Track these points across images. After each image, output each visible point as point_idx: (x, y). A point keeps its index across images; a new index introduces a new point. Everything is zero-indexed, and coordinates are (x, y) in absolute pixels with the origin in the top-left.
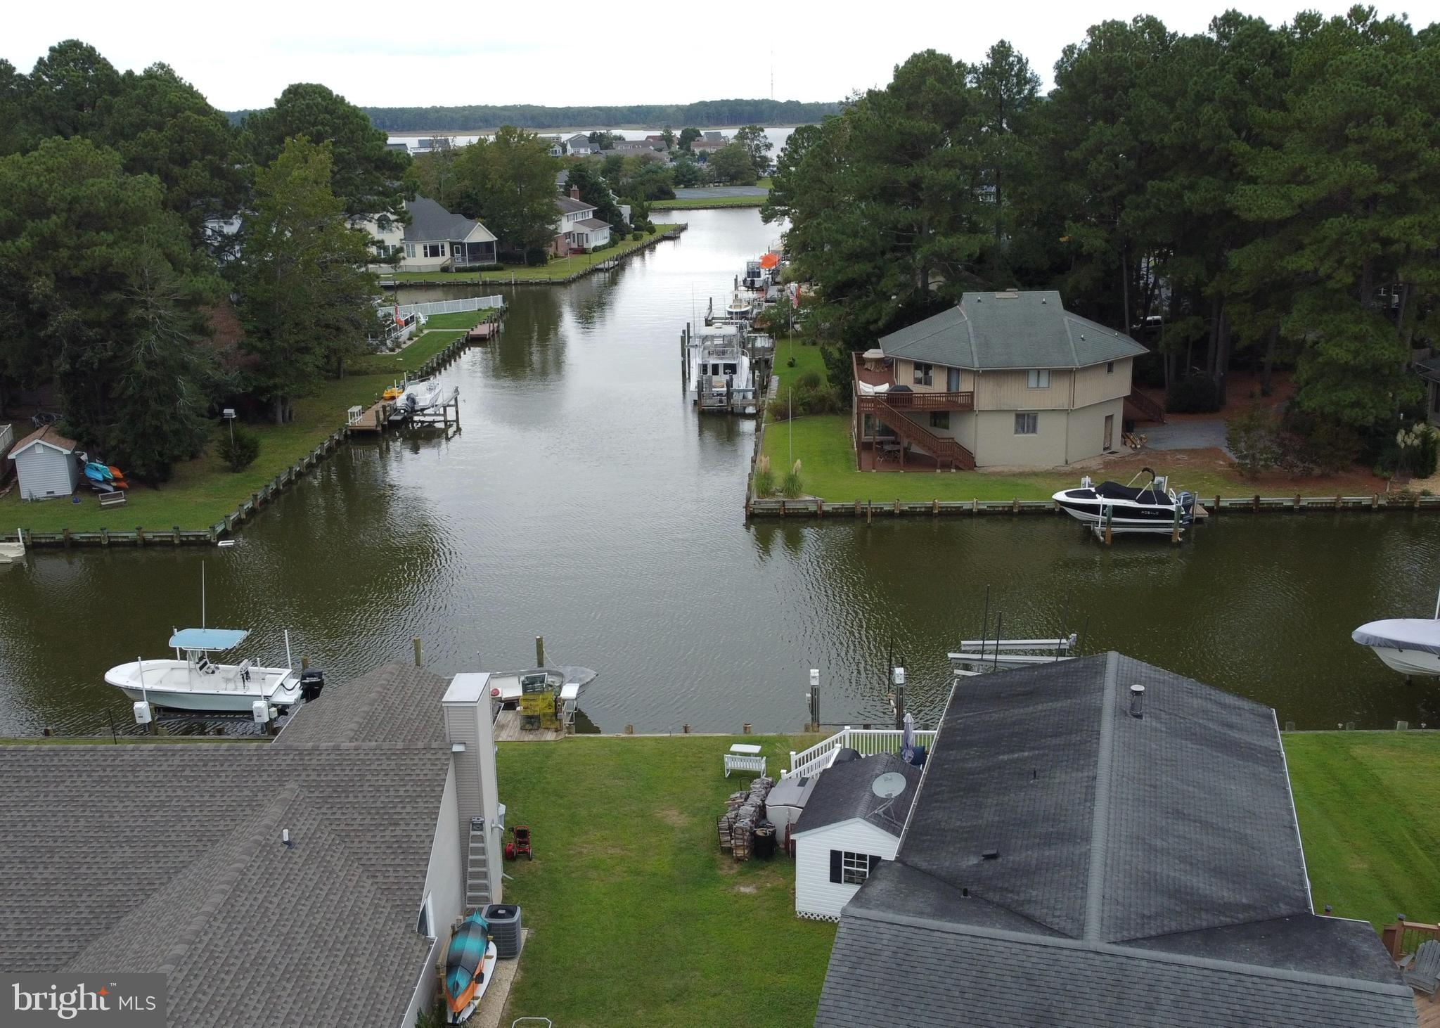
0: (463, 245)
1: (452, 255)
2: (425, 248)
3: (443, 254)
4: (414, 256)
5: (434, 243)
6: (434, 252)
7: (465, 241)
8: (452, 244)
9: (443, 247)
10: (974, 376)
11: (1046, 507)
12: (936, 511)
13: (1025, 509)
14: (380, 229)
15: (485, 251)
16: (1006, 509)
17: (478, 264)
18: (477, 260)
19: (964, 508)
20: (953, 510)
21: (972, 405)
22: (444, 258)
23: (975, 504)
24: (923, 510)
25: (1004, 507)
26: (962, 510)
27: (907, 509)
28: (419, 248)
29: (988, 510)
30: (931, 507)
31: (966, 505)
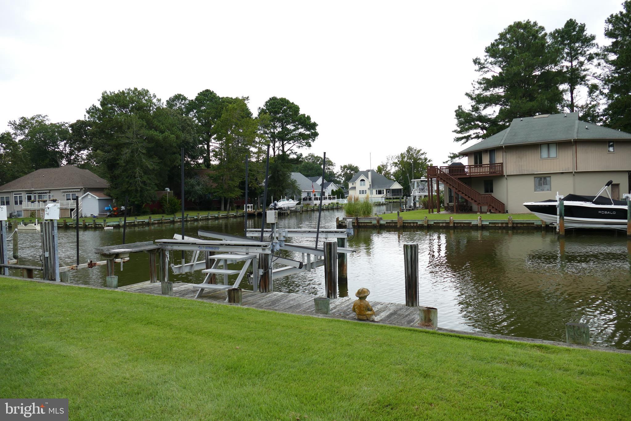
0: (390, 190)
1: (386, 193)
2: (377, 191)
3: (383, 193)
4: (372, 194)
6: (380, 192)
7: (391, 188)
8: (387, 190)
9: (383, 191)
10: (503, 153)
11: (535, 224)
12: (451, 225)
13: (519, 225)
14: (361, 185)
15: (398, 192)
16: (504, 225)
17: (395, 197)
18: (395, 195)
19: (472, 223)
20: (465, 225)
21: (503, 172)
22: (383, 195)
23: (479, 220)
24: (444, 225)
25: (502, 223)
26: (471, 225)
27: (433, 223)
28: (374, 191)
29: (491, 225)
30: (449, 223)
31: (473, 221)
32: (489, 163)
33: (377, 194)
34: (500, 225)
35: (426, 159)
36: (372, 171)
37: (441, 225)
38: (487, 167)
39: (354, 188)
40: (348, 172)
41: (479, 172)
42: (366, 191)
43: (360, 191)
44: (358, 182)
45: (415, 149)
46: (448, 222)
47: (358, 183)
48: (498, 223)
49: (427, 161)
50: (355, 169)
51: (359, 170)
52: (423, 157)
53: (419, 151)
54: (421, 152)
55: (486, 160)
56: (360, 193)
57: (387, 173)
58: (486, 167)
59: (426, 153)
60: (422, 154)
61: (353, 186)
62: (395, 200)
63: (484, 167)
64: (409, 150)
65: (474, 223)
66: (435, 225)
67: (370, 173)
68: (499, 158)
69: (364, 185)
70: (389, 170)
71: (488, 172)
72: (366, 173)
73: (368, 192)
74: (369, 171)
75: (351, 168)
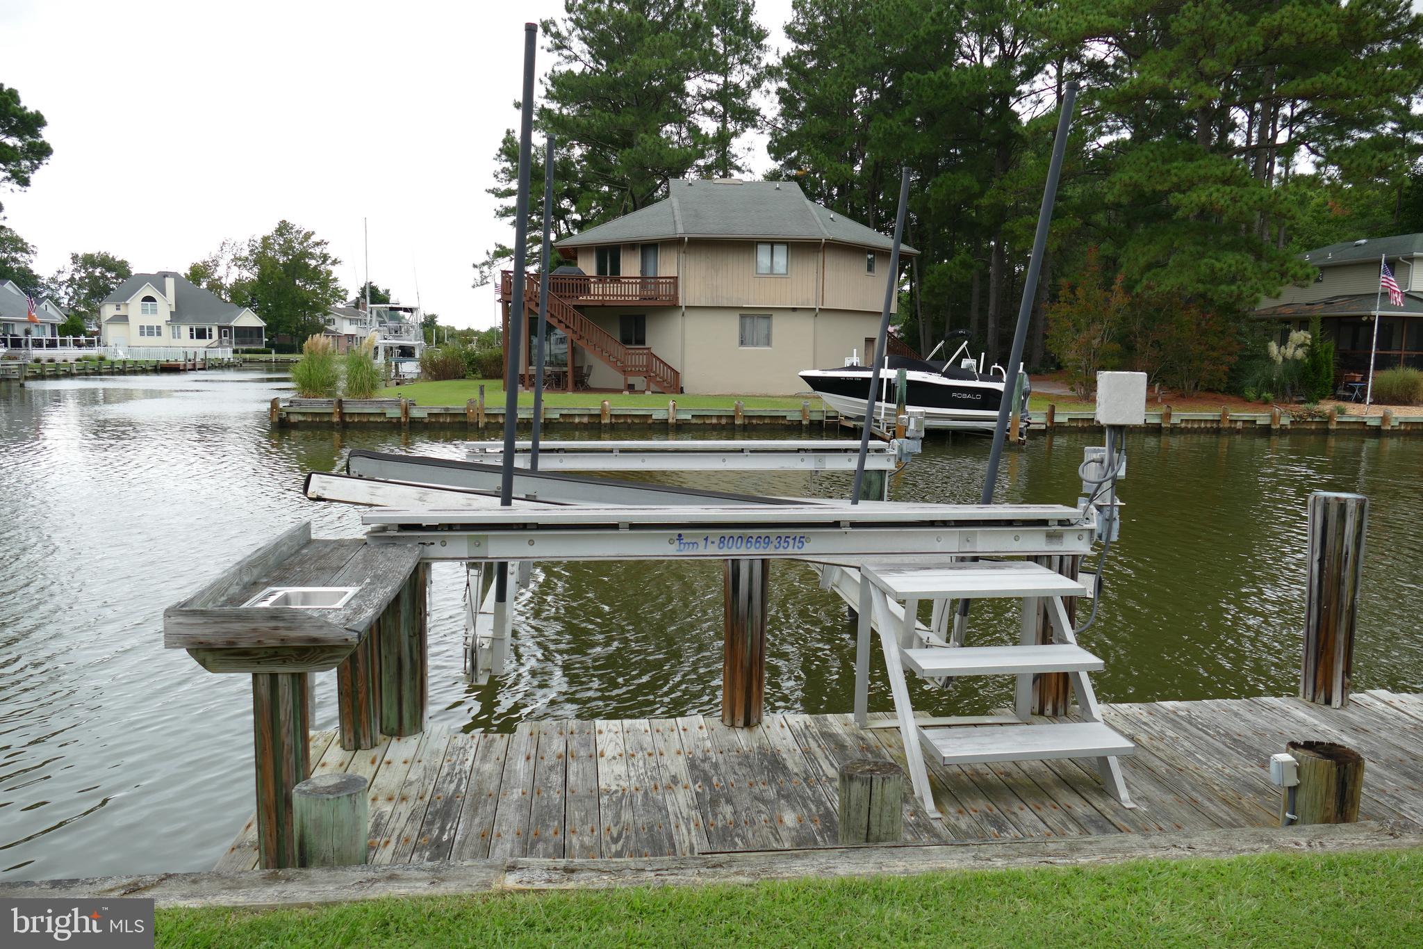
0: (230, 328)
1: (220, 337)
2: (191, 330)
3: (210, 337)
4: (179, 337)
5: (201, 326)
6: (201, 334)
7: (233, 324)
8: (220, 328)
9: (210, 330)
10: (678, 253)
11: (788, 418)
12: (606, 421)
13: (754, 422)
14: (144, 311)
15: (251, 335)
16: (724, 421)
17: (244, 348)
18: (243, 343)
19: (654, 417)
20: (637, 421)
21: (677, 298)
22: (211, 341)
23: (671, 410)
24: (585, 420)
25: (719, 417)
26: (650, 421)
27: (557, 416)
28: (185, 330)
29: (694, 421)
30: (599, 416)
31: (657, 412)
32: (639, 275)
33: (192, 337)
34: (714, 421)
35: (325, 258)
36: (175, 275)
37: (577, 420)
38: (636, 283)
39: (124, 319)
40: (98, 272)
41: (617, 295)
42: (159, 328)
43: (142, 327)
44: (135, 304)
45: (297, 228)
46: (597, 412)
47: (134, 306)
48: (711, 417)
49: (329, 262)
50: (120, 269)
51: (129, 272)
52: (317, 251)
53: (308, 236)
54: (314, 239)
55: (630, 266)
56: (142, 334)
57: (215, 286)
58: (632, 283)
59: (326, 244)
60: (318, 244)
61: (118, 313)
62: (248, 356)
63: (625, 283)
64: (283, 228)
65: (658, 415)
66: (561, 420)
67: (170, 284)
68: (667, 266)
69: (155, 311)
70: (220, 278)
71: (636, 296)
72: (159, 280)
73: (166, 331)
74: (165, 275)
75: (106, 263)
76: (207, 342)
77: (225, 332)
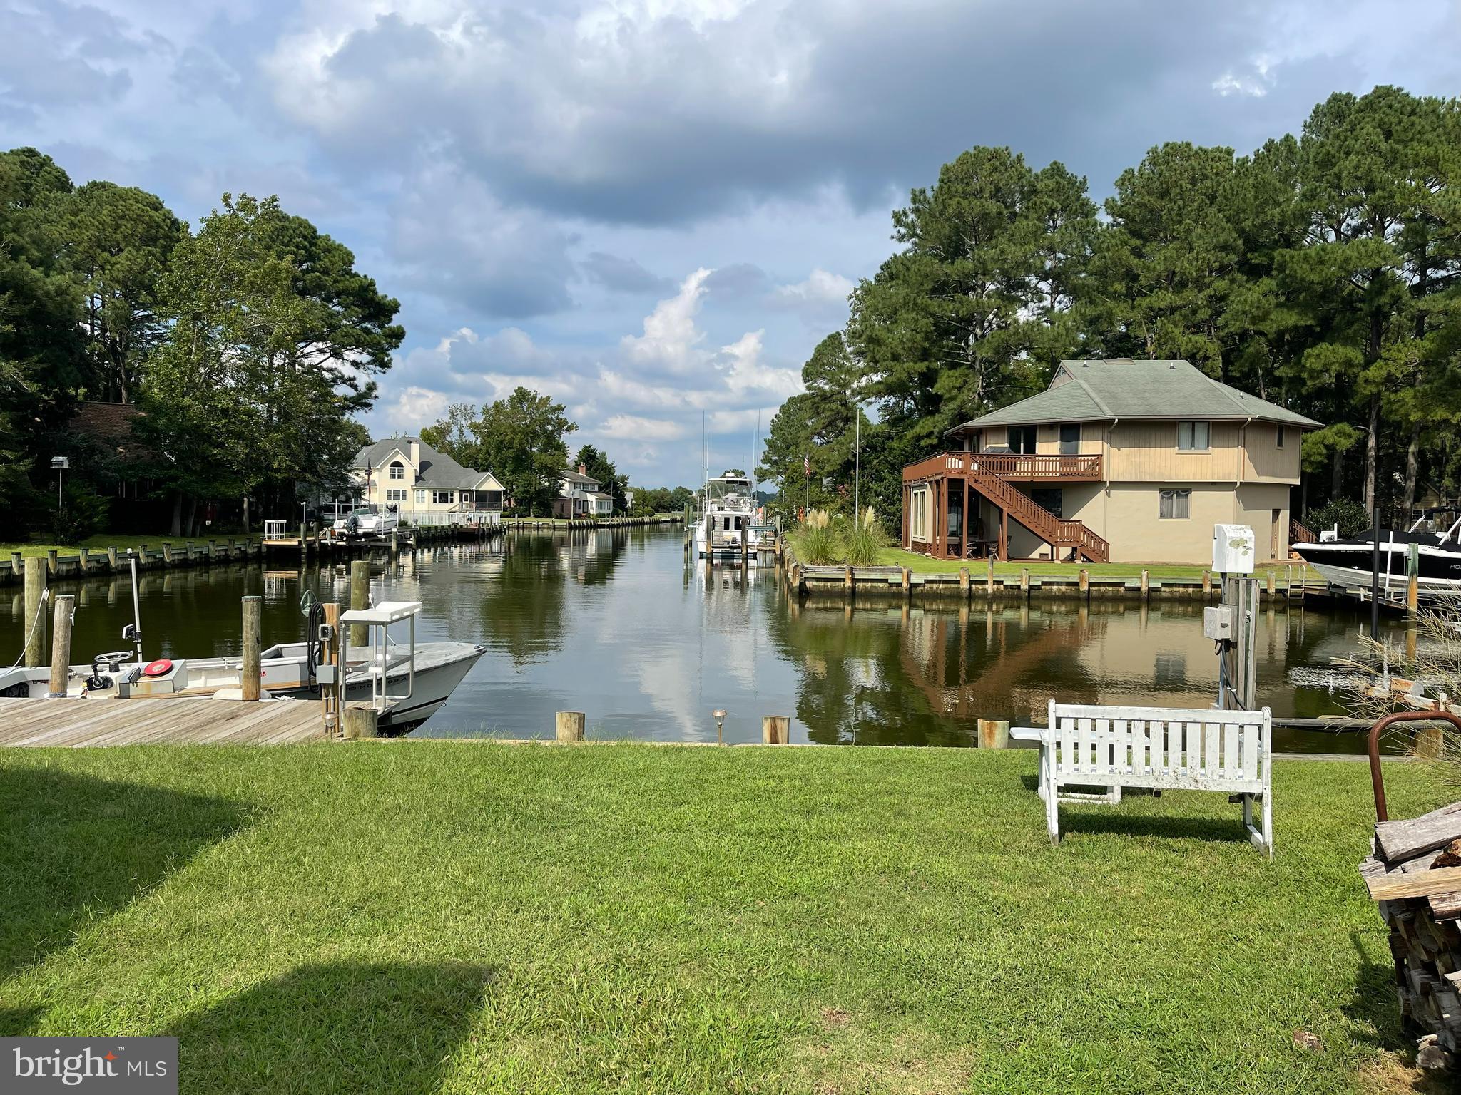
0: (471, 492)
1: (461, 500)
2: (435, 494)
3: (452, 501)
5: (443, 490)
6: (444, 498)
7: (473, 488)
8: (461, 492)
9: (452, 494)
10: (1103, 433)
14: (392, 477)
15: (490, 500)
16: (1190, 589)
18: (483, 507)
19: (1126, 585)
20: (1113, 591)
21: (1101, 476)
22: (453, 505)
24: (1063, 587)
26: (1122, 589)
28: (428, 495)
31: (1129, 580)
32: (1058, 454)
33: (435, 501)
35: (561, 423)
39: (373, 484)
42: (404, 492)
43: (389, 491)
44: (384, 468)
45: (533, 394)
52: (555, 416)
53: (545, 402)
54: (551, 404)
55: (1048, 446)
58: (1054, 461)
59: (563, 409)
60: (555, 410)
63: (1043, 461)
64: (519, 395)
65: (1130, 583)
67: (415, 447)
68: (1089, 447)
69: (401, 476)
73: (411, 495)
76: (448, 506)
77: (466, 497)
